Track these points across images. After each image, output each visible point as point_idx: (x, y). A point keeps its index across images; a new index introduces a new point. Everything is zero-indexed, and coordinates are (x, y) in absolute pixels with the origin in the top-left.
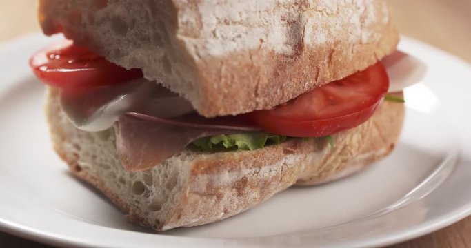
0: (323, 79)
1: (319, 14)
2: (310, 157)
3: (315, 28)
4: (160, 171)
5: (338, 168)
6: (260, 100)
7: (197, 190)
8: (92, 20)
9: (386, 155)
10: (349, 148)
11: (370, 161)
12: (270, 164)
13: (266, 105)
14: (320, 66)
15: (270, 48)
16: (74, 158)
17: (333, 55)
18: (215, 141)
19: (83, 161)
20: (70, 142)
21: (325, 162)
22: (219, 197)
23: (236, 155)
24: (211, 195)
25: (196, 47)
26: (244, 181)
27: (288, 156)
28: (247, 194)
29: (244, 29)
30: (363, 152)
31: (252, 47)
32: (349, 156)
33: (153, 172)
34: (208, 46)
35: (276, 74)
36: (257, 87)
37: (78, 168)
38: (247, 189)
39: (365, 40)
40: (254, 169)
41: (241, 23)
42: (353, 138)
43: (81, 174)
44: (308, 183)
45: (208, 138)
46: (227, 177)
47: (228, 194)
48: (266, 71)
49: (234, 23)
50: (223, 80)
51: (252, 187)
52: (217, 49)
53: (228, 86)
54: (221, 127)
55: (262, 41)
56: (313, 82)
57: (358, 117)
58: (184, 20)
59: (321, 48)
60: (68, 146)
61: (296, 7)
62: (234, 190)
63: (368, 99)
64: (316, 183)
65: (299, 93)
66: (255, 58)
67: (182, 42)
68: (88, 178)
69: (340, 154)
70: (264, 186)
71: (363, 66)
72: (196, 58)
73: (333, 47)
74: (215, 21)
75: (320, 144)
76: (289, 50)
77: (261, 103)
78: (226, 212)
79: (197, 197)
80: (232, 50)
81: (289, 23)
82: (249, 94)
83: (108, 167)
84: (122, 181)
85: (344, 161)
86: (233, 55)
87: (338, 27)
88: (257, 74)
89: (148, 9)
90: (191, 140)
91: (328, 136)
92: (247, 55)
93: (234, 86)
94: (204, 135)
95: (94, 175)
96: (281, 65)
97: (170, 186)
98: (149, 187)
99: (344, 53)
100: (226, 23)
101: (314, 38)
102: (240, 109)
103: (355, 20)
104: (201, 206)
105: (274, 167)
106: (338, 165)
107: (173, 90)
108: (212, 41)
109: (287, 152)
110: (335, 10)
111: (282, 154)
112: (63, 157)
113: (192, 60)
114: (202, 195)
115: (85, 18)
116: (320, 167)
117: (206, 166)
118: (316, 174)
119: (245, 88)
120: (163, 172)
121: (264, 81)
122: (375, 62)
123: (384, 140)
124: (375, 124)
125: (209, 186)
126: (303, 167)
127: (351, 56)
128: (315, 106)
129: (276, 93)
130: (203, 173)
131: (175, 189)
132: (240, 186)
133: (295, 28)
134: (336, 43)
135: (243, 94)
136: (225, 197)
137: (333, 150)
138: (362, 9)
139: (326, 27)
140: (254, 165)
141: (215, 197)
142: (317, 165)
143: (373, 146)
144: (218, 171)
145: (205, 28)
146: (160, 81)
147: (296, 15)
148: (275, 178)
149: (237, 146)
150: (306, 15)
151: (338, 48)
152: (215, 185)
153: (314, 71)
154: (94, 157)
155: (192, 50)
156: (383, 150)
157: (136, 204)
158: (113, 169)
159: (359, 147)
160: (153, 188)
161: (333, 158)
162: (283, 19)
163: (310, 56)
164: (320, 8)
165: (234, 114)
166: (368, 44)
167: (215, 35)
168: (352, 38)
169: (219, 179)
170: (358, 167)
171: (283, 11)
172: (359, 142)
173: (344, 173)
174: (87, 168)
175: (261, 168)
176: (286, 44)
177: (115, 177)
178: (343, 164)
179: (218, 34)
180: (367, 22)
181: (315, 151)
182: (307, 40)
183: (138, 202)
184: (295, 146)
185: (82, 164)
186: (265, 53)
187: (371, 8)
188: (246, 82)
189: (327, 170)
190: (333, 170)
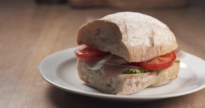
0: (159, 54)
1: (158, 37)
2: (155, 77)
3: (157, 40)
4: (115, 80)
5: (162, 81)
6: (143, 58)
7: (126, 83)
8: (95, 39)
9: (175, 78)
10: (165, 75)
11: (171, 80)
12: (145, 78)
13: (145, 60)
14: (158, 50)
15: (146, 45)
16: (87, 80)
17: (161, 48)
18: (131, 70)
19: (89, 80)
20: (85, 75)
21: (159, 79)
22: (132, 86)
23: (136, 74)
24: (130, 85)
25: (127, 43)
26: (138, 82)
27: (150, 76)
28: (139, 86)
29: (139, 40)
30: (169, 77)
31: (141, 44)
32: (165, 78)
33: (113, 80)
34: (130, 43)
35: (147, 52)
36: (143, 55)
37: (88, 82)
38: (139, 85)
39: (169, 45)
40: (141, 79)
41: (138, 38)
42: (166, 72)
43: (89, 84)
44: (154, 86)
45: (129, 70)
46: (134, 80)
47: (134, 85)
48: (145, 51)
49: (136, 38)
50: (134, 52)
51: (140, 84)
52: (132, 44)
53: (136, 54)
54: (132, 67)
55: (143, 43)
56: (156, 55)
57: (168, 65)
58: (124, 37)
59: (158, 46)
60: (85, 76)
61: (152, 34)
62: (136, 85)
63: (171, 60)
64: (156, 86)
65: (153, 57)
66: (142, 47)
67: (123, 42)
68: (92, 85)
69: (163, 77)
70: (143, 84)
71: (169, 52)
72: (127, 46)
73: (161, 46)
74: (131, 37)
75: (158, 73)
76: (150, 46)
77: (144, 59)
78: (133, 91)
79: (126, 85)
80: (136, 45)
81: (150, 39)
82: (141, 57)
83: (98, 81)
84: (103, 84)
85: (164, 79)
86: (136, 46)
87: (163, 41)
88: (143, 51)
89: (113, 35)
90: (124, 70)
91: (160, 71)
92: (140, 46)
93: (137, 54)
94: (128, 69)
95: (94, 84)
96: (148, 50)
97: (118, 84)
98: (111, 85)
99: (164, 48)
100: (134, 38)
101: (157, 43)
102: (138, 61)
103: (167, 39)
104: (127, 88)
105: (146, 79)
106: (162, 80)
107: (120, 56)
108: (131, 42)
109: (149, 75)
110: (161, 36)
111: (148, 75)
112: (83, 80)
113: (126, 47)
114: (128, 85)
115: (92, 38)
116: (157, 81)
117: (129, 77)
118: (156, 83)
119: (140, 55)
120: (116, 80)
121: (144, 53)
122: (172, 51)
123: (175, 74)
124: (172, 69)
125: (130, 83)
126: (153, 80)
127: (166, 49)
128: (157, 62)
129: (147, 57)
130: (128, 78)
131: (120, 84)
132: (137, 83)
133: (152, 40)
134: (162, 45)
135: (139, 57)
136: (133, 87)
137: (161, 76)
138: (168, 36)
139: (159, 40)
140: (141, 78)
141: (131, 86)
142: (157, 80)
143: (172, 75)
144: (132, 78)
145: (129, 39)
146: (115, 54)
147: (152, 36)
148: (146, 82)
149: (136, 72)
150: (154, 37)
151: (163, 46)
152: (131, 82)
153: (157, 52)
154: (93, 79)
155: (126, 45)
156: (174, 77)
157: (107, 90)
158: (100, 81)
159: (168, 75)
160: (113, 85)
161: (161, 78)
162: (148, 37)
163: (156, 48)
164: (158, 35)
165: (137, 62)
166: (170, 46)
167: (131, 41)
168: (166, 44)
169: (132, 80)
170: (167, 82)
171: (148, 35)
172: (168, 74)
173: (164, 83)
174: (91, 82)
175: (143, 78)
176: (149, 44)
177: (100, 83)
178: (164, 80)
179: (132, 41)
180: (170, 40)
181: (156, 75)
182: (155, 43)
183: (108, 89)
184: (151, 73)
185: (89, 81)
186: (144, 46)
187: (170, 36)
188: (140, 53)
189: (159, 82)
190: (161, 82)
